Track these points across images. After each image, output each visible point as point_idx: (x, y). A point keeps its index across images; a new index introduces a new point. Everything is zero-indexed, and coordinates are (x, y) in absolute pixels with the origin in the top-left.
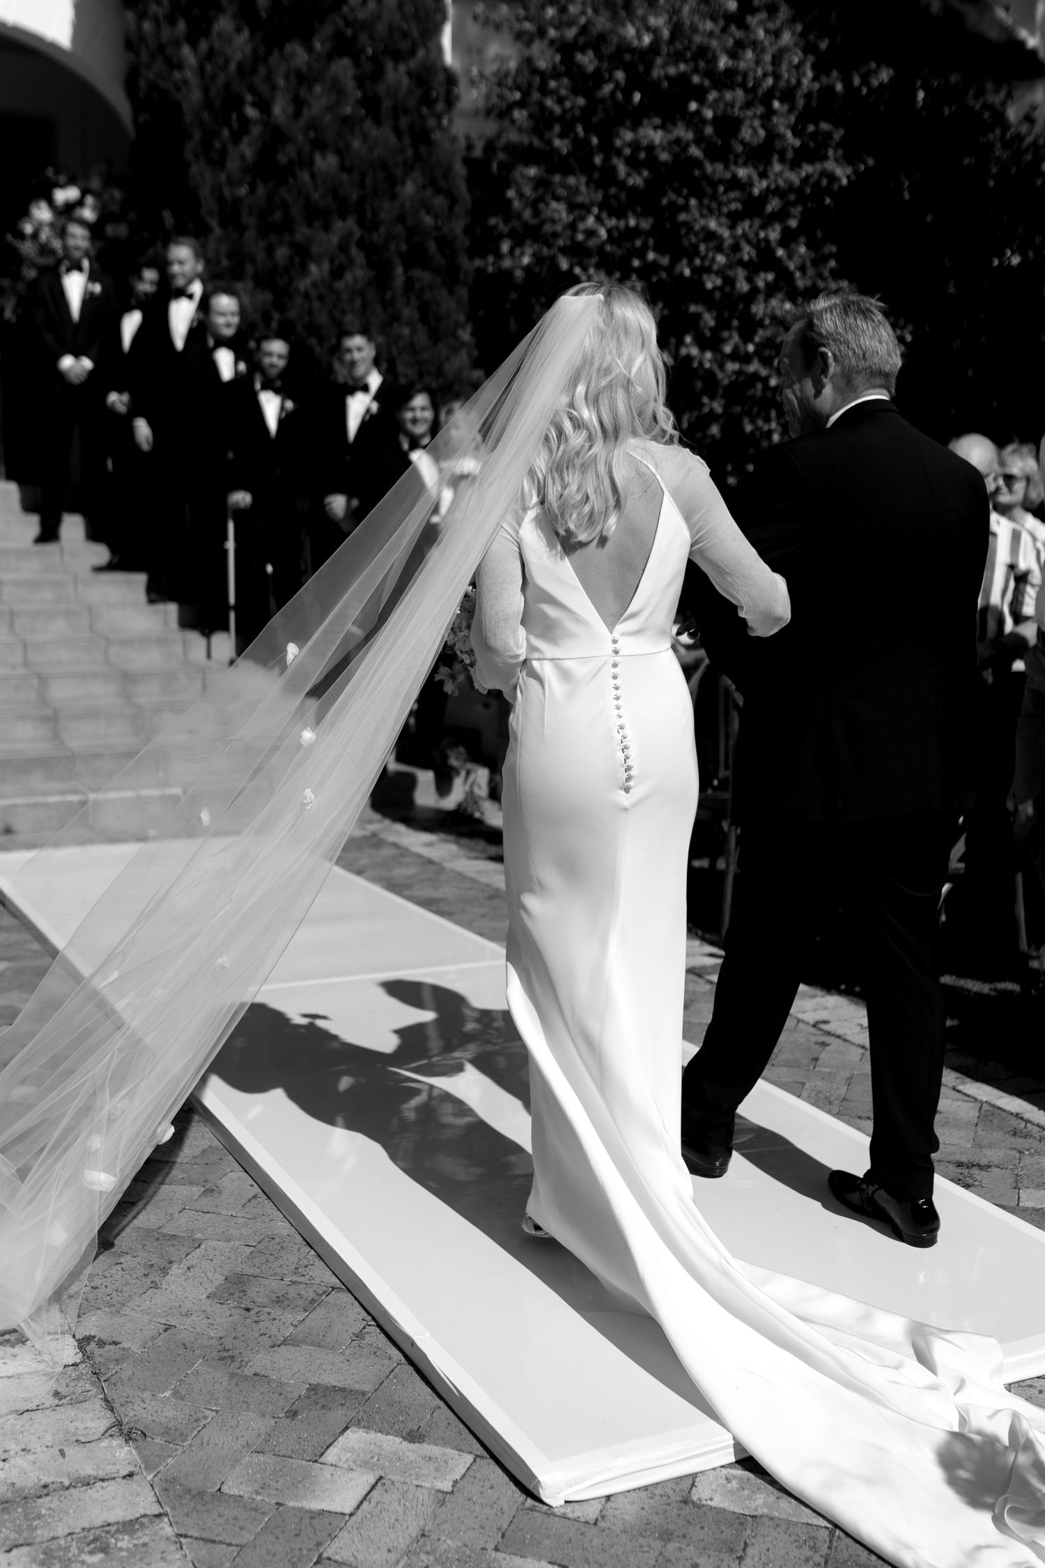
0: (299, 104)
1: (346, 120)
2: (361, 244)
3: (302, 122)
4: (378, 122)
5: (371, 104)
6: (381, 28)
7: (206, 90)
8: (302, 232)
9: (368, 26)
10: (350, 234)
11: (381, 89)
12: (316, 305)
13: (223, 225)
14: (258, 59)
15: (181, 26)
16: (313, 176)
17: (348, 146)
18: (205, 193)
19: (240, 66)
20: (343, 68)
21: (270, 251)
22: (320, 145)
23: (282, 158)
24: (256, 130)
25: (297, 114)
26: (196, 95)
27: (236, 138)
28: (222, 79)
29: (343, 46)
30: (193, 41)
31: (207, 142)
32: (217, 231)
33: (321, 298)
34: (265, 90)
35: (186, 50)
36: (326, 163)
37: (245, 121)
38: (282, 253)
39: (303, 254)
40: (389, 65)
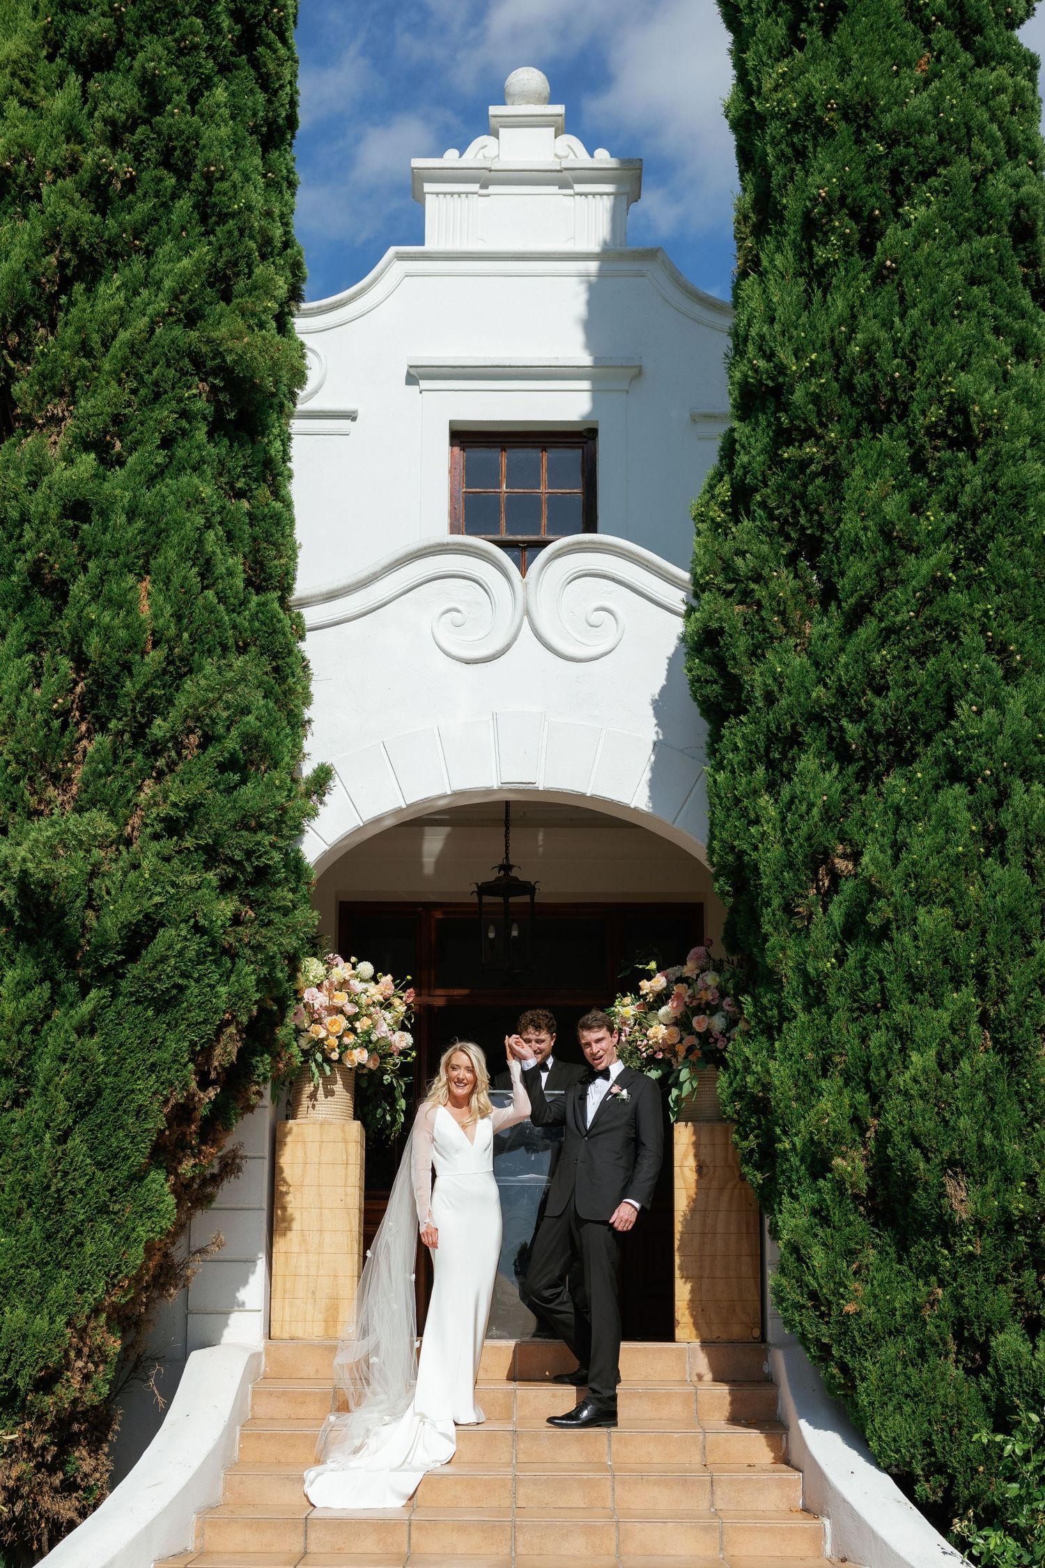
0: (898, 848)
1: (957, 861)
2: (984, 1020)
3: (900, 870)
4: (1004, 861)
5: (994, 838)
6: (1003, 742)
7: (788, 843)
8: (903, 1009)
9: (985, 741)
10: (967, 1008)
11: (1006, 817)
12: (919, 1105)
13: (807, 1009)
14: (848, 797)
15: (761, 771)
16: (916, 938)
17: (962, 895)
18: (787, 969)
19: (826, 809)
20: (955, 797)
21: (864, 1038)
22: (924, 897)
23: (874, 920)
24: (848, 887)
25: (896, 859)
26: (777, 851)
27: (826, 898)
28: (804, 829)
29: (955, 772)
30: (772, 787)
31: (788, 909)
32: (803, 1017)
33: (923, 1095)
34: (858, 837)
35: (765, 799)
36: (931, 919)
37: (835, 876)
38: (878, 1038)
39: (904, 1037)
40: (1018, 785)
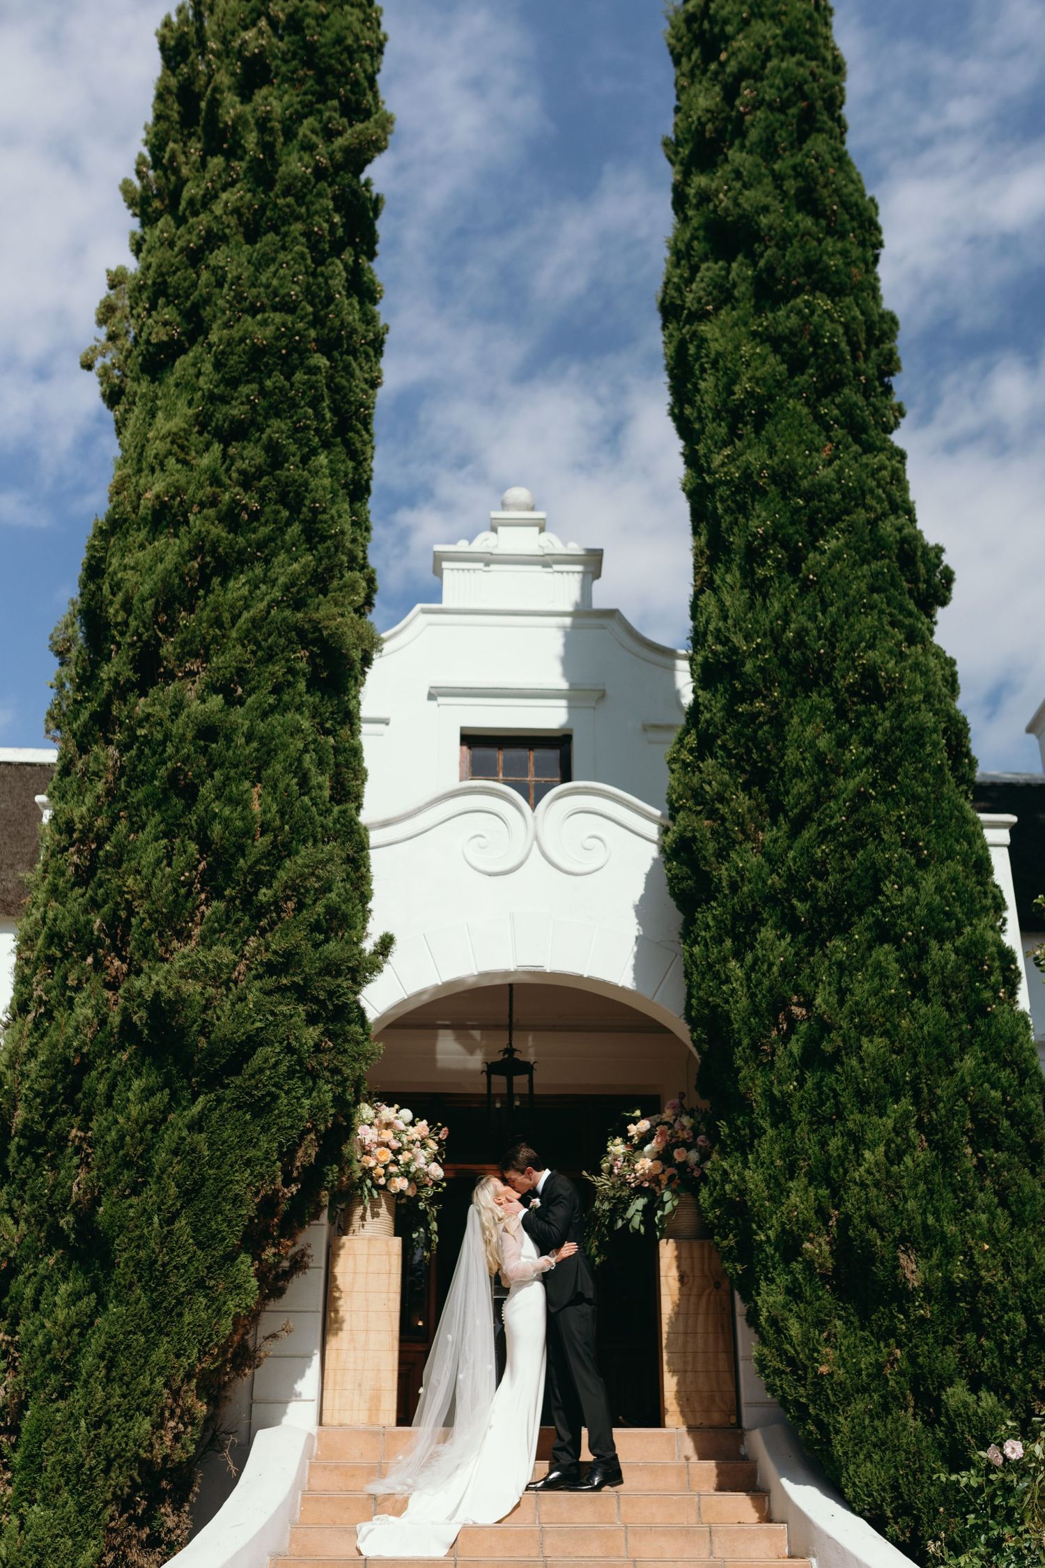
0: (842, 993)
1: (891, 1000)
2: (920, 1125)
3: (845, 1010)
4: (927, 1001)
5: (918, 984)
6: (920, 911)
7: (752, 996)
8: (854, 1119)
9: (907, 909)
10: (906, 1115)
11: (926, 967)
12: (873, 1192)
13: (774, 1125)
14: (800, 959)
15: (728, 943)
16: (861, 1061)
17: (896, 1027)
18: (756, 1095)
19: (783, 966)
20: (885, 954)
21: (823, 1144)
22: (867, 1029)
23: (827, 1047)
24: (803, 1028)
25: (842, 1002)
26: (744, 1002)
27: (785, 1038)
28: (766, 982)
29: (883, 934)
30: (738, 955)
31: (755, 1047)
32: (771, 1132)
33: (877, 1184)
34: (809, 988)
35: (733, 964)
36: (873, 1046)
37: (792, 1021)
38: (835, 1143)
39: (857, 1140)
40: (934, 944)
